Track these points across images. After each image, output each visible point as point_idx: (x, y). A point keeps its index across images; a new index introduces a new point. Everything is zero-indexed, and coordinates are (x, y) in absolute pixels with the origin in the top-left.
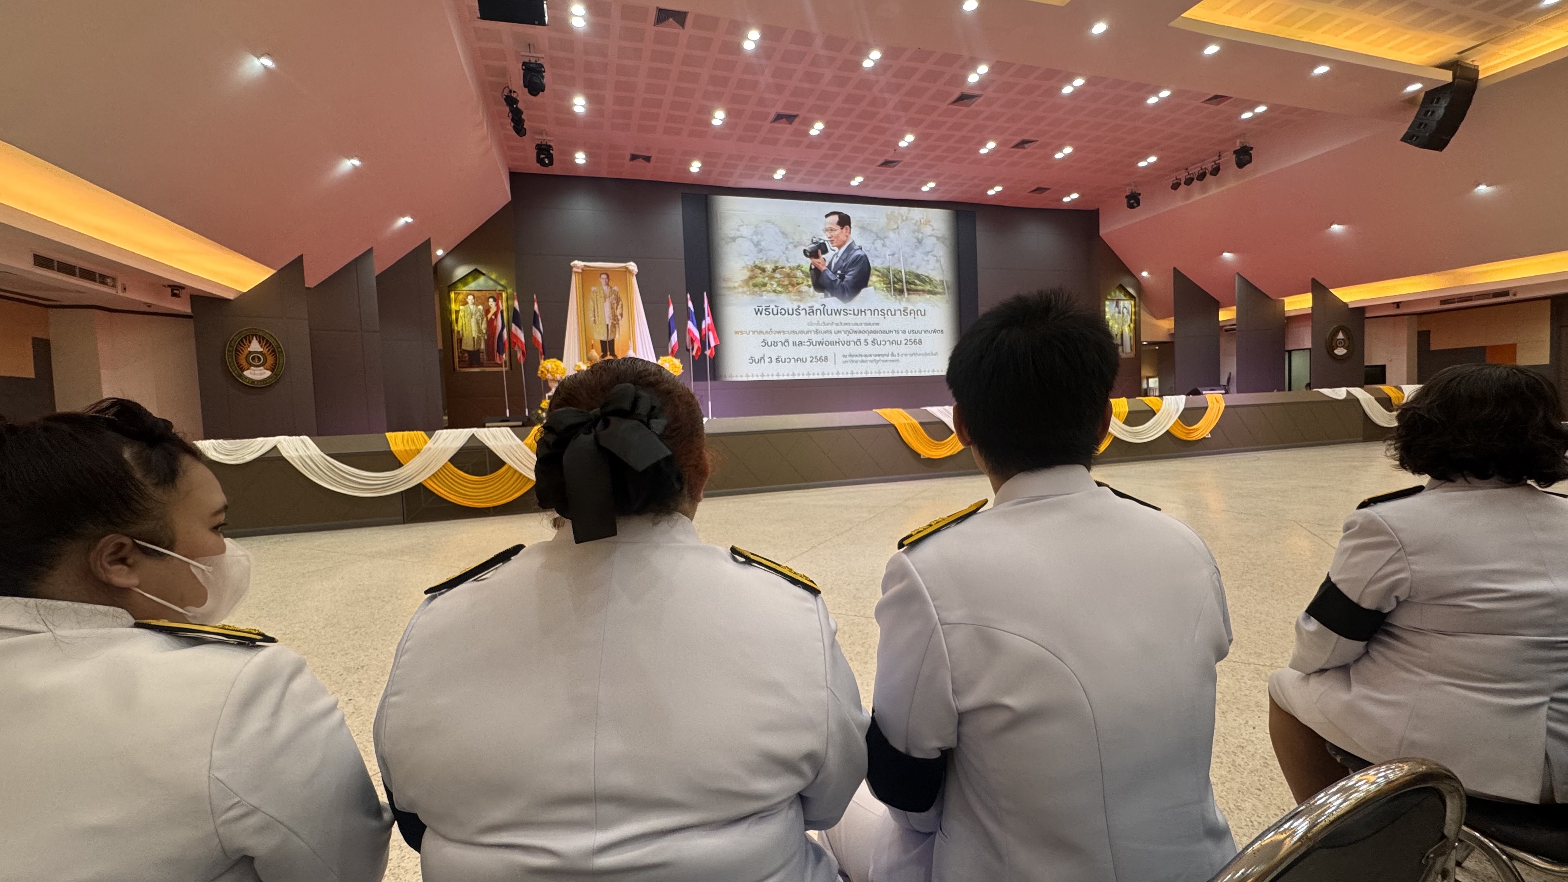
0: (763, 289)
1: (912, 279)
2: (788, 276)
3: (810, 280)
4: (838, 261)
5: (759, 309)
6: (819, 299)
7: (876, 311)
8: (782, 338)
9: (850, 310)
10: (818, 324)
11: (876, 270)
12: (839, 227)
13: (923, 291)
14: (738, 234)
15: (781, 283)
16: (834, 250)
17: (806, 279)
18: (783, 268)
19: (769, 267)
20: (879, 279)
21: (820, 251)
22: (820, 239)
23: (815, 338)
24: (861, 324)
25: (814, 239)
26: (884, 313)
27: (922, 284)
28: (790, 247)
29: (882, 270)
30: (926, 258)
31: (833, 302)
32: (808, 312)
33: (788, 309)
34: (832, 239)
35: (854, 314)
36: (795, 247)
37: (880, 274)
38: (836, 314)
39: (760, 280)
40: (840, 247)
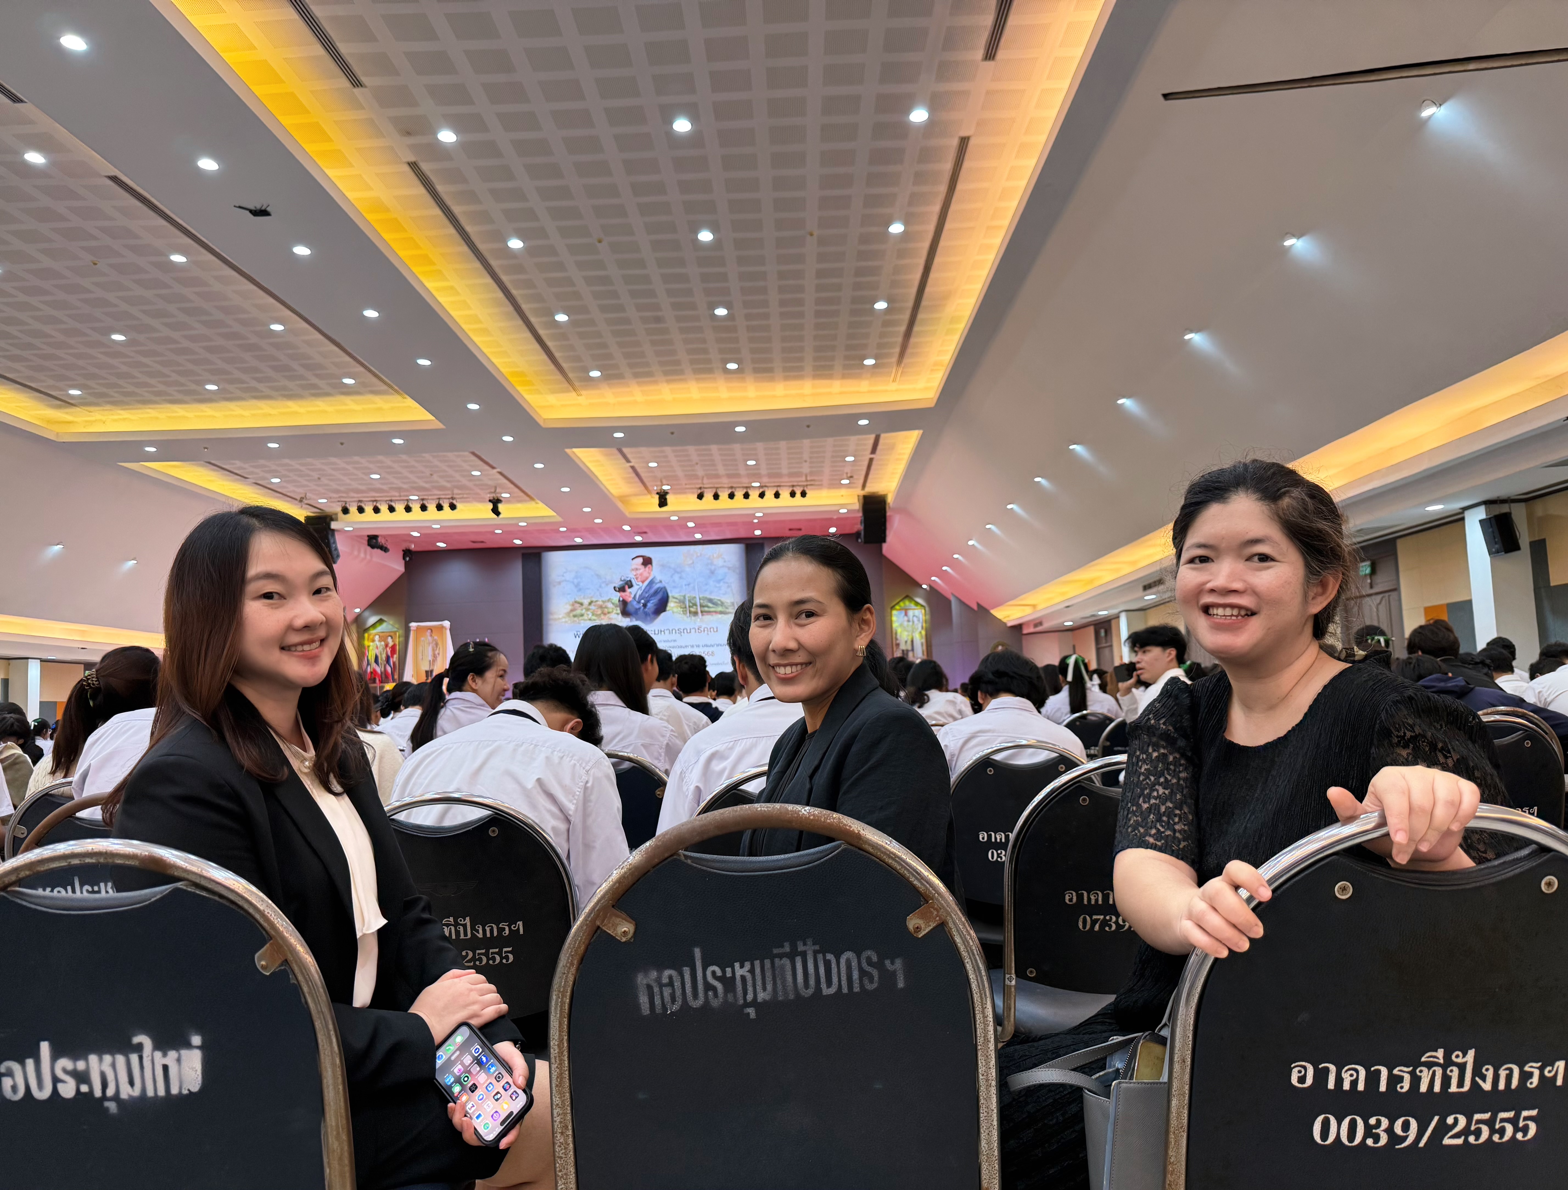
0: (581, 618)
1: (705, 603)
2: (601, 607)
3: (618, 609)
4: (642, 593)
7: (674, 631)
12: (643, 567)
13: (716, 612)
14: (562, 579)
15: (595, 613)
16: (639, 585)
18: (596, 601)
19: (586, 602)
20: (676, 604)
21: (627, 587)
26: (680, 632)
27: (713, 606)
28: (603, 585)
29: (679, 598)
30: (718, 585)
34: (637, 577)
36: (607, 585)
39: (578, 612)
40: (643, 582)
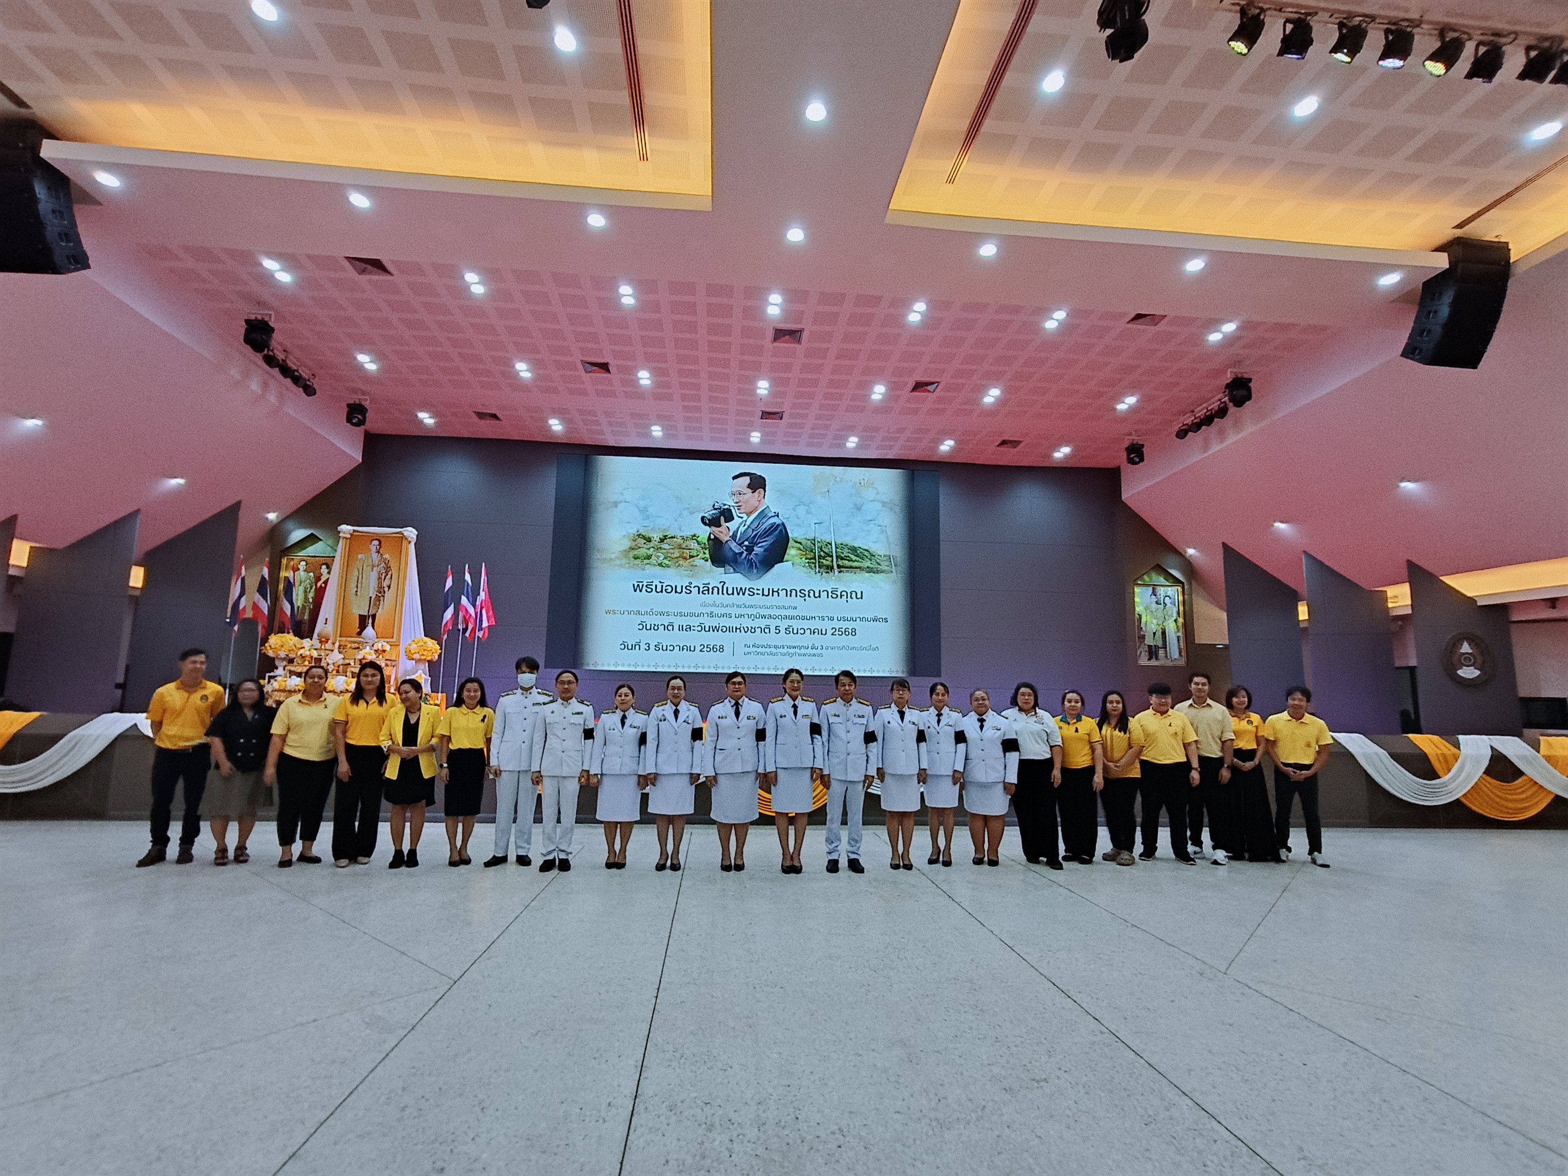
0: (646, 561)
1: (846, 552)
2: (680, 547)
4: (746, 529)
5: (638, 585)
6: (717, 575)
7: (794, 592)
8: (666, 621)
9: (757, 590)
10: (714, 605)
11: (796, 542)
12: (750, 490)
13: (862, 568)
14: (621, 498)
15: (669, 555)
16: (742, 518)
17: (702, 551)
18: (673, 537)
20: (799, 552)
21: (722, 518)
22: (725, 505)
23: (709, 622)
24: (771, 607)
25: (716, 504)
26: (803, 594)
27: (858, 559)
28: (685, 513)
29: (804, 542)
30: (866, 528)
31: (735, 579)
32: (701, 590)
33: (676, 586)
34: (739, 504)
35: (763, 595)
36: (692, 513)
37: (801, 547)
38: (738, 594)
40: (749, 514)
